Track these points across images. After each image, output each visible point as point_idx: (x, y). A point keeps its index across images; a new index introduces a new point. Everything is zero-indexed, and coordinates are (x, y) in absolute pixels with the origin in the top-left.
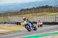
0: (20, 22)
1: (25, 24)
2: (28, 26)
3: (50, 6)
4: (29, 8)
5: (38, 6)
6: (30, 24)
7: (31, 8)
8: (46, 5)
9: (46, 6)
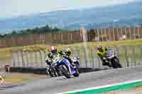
2: (64, 66)
3: (53, 28)
8: (45, 26)
9: (44, 28)
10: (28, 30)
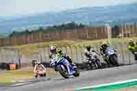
0: (8, 62)
1: (56, 62)
2: (62, 66)
3: (79, 24)
4: (30, 30)
5: (52, 25)
6: (66, 61)
7: (34, 29)
10: (55, 27)
